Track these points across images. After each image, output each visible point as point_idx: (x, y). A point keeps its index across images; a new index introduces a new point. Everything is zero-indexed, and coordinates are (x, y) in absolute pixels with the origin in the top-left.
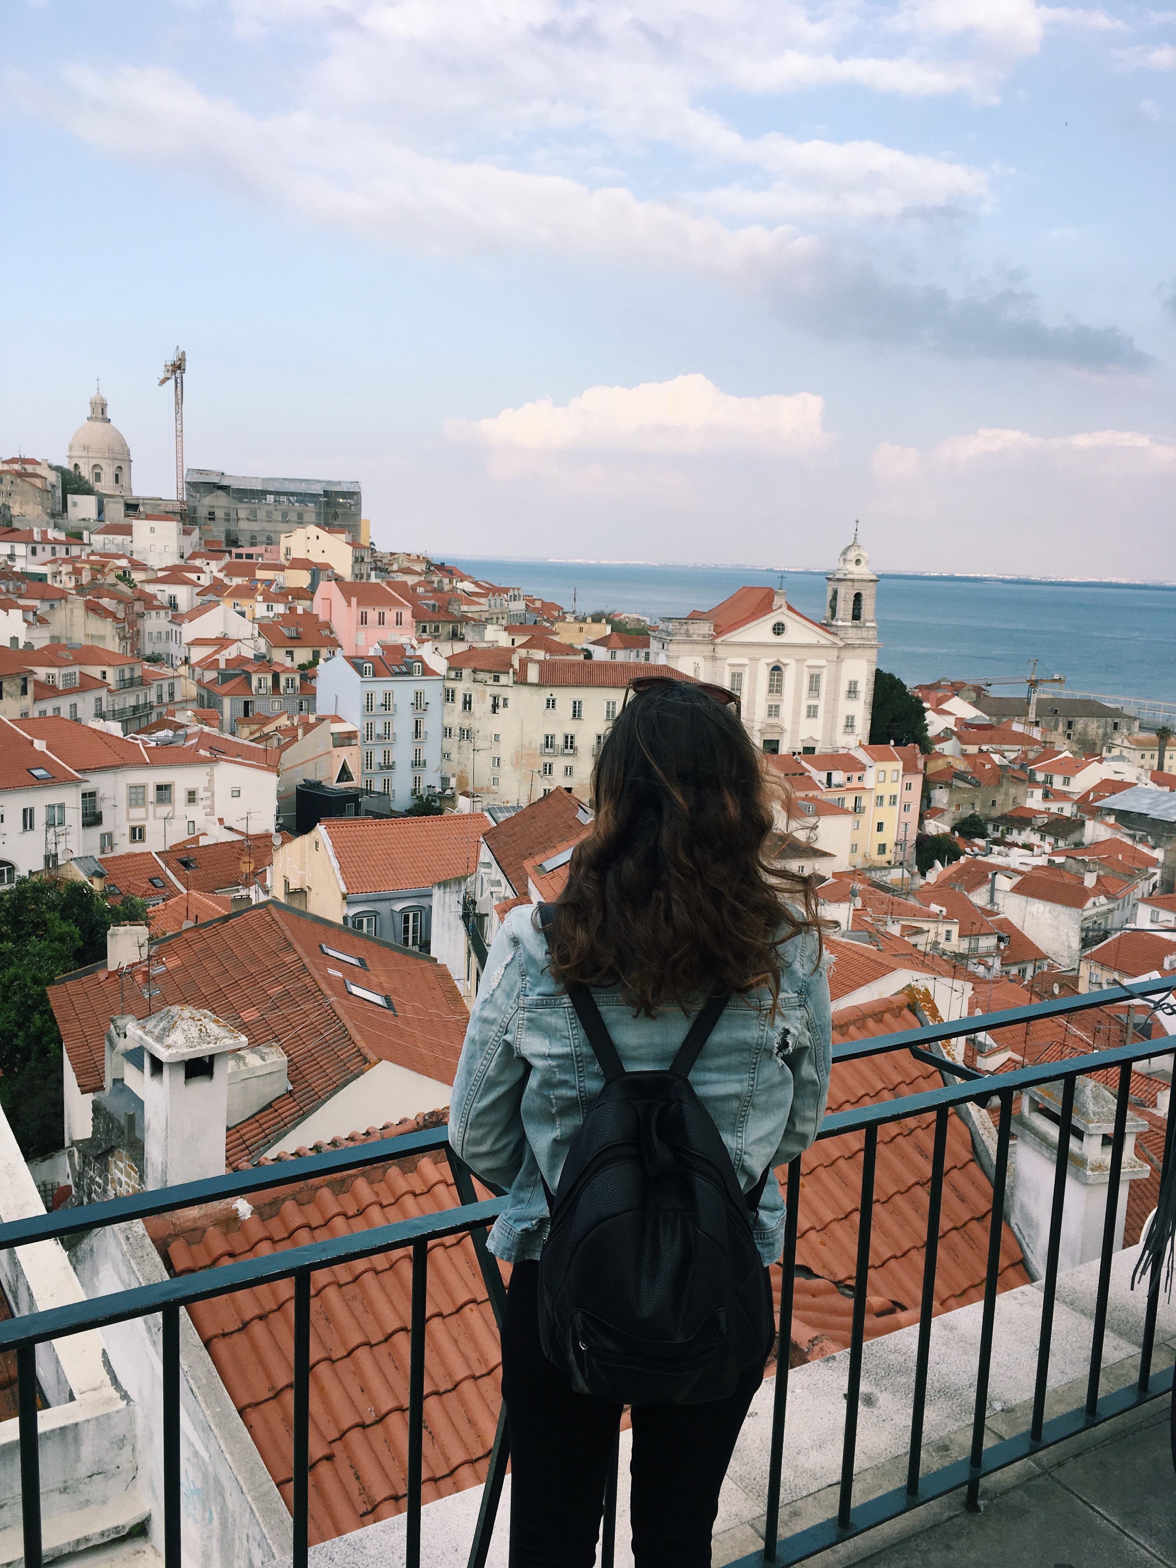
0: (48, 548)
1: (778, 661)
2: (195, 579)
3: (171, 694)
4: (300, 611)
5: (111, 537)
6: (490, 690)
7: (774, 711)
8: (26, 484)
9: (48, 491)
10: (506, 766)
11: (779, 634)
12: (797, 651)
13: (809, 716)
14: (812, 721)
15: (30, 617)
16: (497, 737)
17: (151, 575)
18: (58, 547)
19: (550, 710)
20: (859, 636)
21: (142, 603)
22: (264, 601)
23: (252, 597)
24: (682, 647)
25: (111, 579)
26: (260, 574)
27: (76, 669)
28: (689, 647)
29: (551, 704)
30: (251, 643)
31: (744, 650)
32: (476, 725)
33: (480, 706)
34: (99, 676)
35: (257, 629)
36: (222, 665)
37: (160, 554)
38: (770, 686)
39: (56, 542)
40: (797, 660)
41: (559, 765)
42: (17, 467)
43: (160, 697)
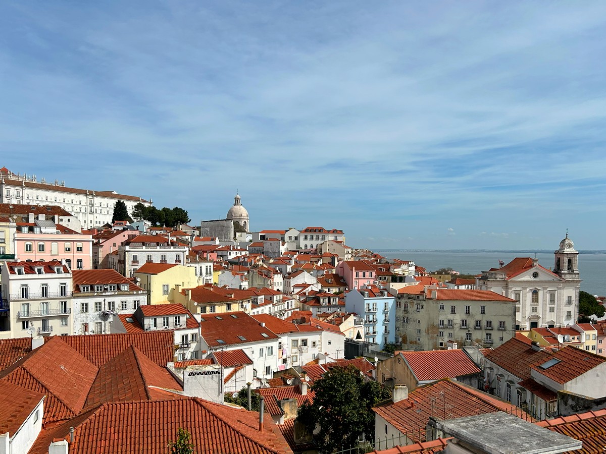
1: (536, 288)
3: (291, 305)
4: (330, 273)
6: (415, 302)
7: (535, 309)
10: (423, 333)
11: (535, 277)
12: (543, 284)
13: (550, 312)
14: (553, 313)
16: (419, 321)
19: (442, 310)
20: (571, 277)
24: (493, 283)
26: (312, 259)
27: (263, 296)
28: (495, 283)
29: (442, 307)
30: (316, 286)
31: (521, 284)
32: (410, 316)
33: (412, 309)
34: (269, 299)
35: (317, 280)
36: (307, 294)
38: (533, 299)
40: (543, 288)
41: (446, 333)
43: (288, 307)
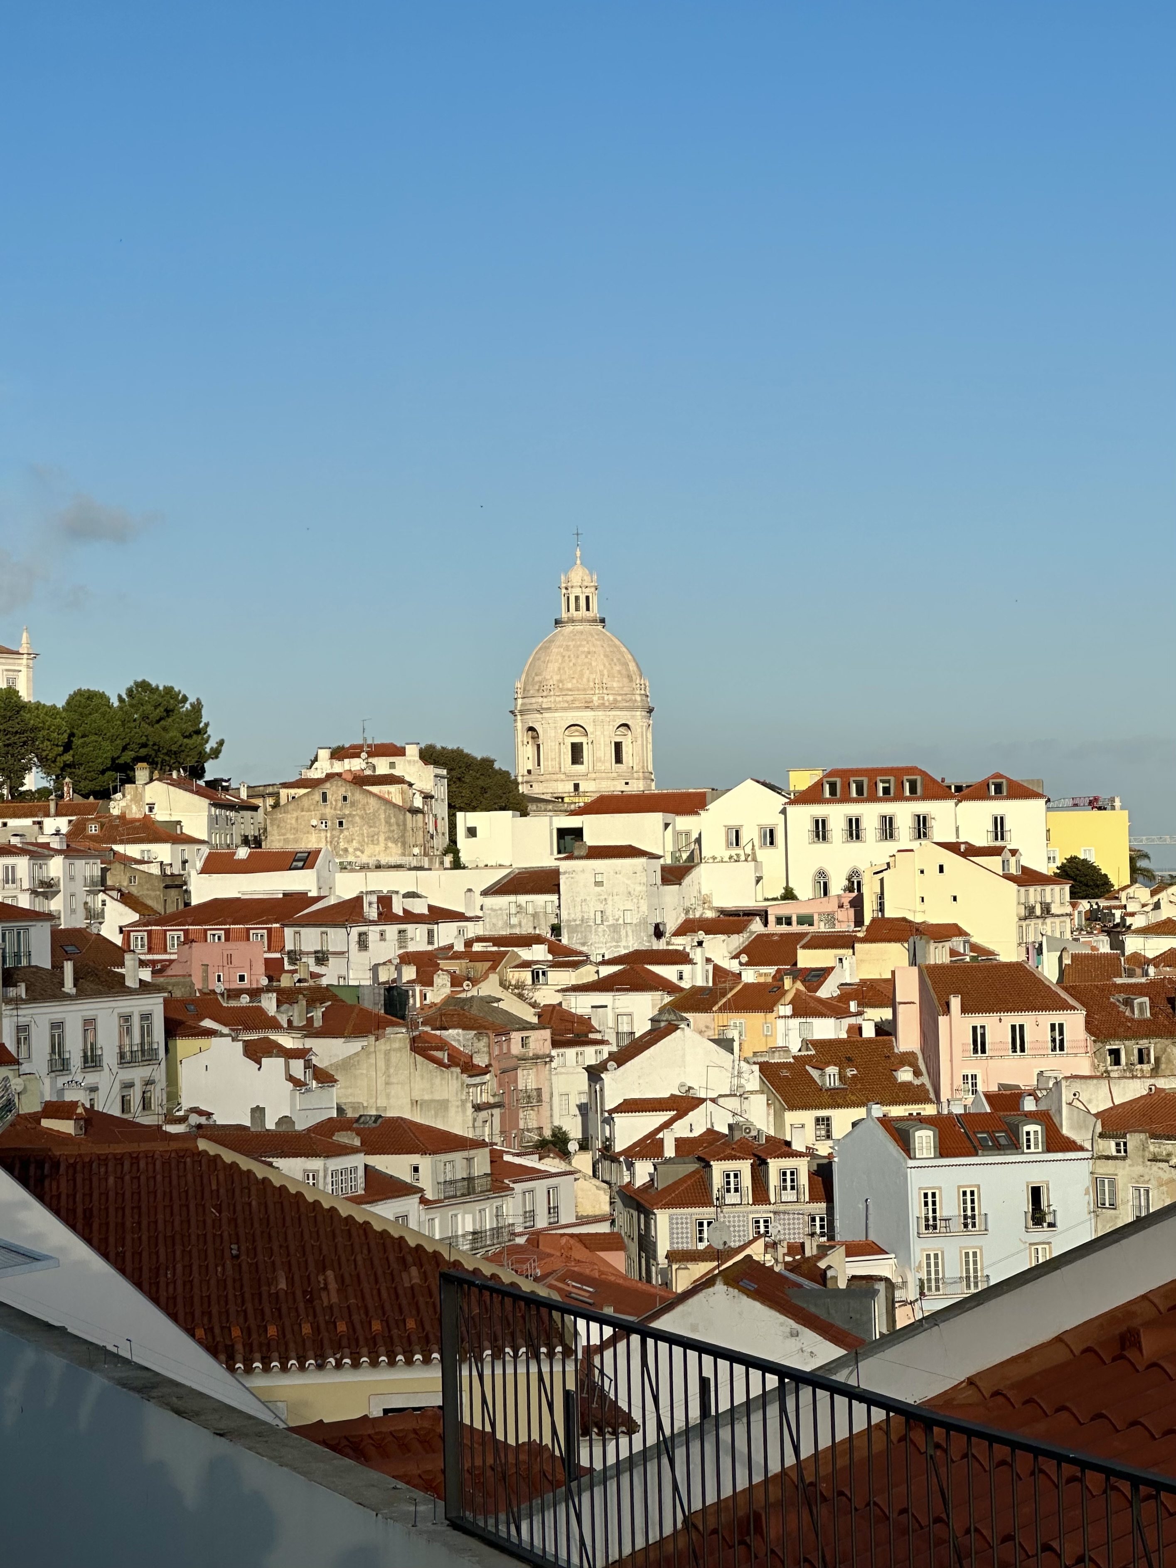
0: (391, 930)
2: (674, 979)
3: (553, 1210)
4: (869, 1032)
5: (522, 899)
8: (372, 801)
9: (415, 811)
15: (297, 1067)
17: (587, 974)
18: (410, 928)
21: (547, 1034)
22: (795, 1014)
23: (768, 1008)
25: (489, 987)
26: (807, 959)
27: (358, 1161)
30: (733, 1103)
34: (406, 1176)
35: (757, 1073)
36: (669, 1151)
37: (615, 928)
39: (410, 917)
42: (356, 765)
43: (530, 1215)
